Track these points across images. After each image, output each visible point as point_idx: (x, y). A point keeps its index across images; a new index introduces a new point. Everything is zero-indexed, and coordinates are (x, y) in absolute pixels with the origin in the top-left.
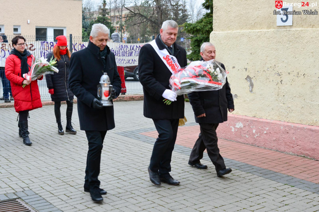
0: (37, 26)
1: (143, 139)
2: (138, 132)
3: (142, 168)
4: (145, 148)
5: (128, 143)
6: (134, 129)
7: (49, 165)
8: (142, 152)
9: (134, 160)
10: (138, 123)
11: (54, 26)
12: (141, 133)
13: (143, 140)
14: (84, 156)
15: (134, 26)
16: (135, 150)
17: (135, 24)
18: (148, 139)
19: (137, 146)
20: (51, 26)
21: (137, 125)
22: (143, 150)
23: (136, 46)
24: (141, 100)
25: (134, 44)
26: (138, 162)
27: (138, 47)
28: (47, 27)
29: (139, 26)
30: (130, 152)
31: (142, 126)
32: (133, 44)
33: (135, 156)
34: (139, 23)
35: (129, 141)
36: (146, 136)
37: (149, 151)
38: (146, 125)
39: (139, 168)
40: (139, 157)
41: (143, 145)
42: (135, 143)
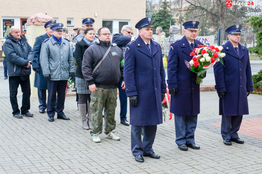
0: (104, 19)
1: (213, 129)
2: (206, 123)
3: (214, 158)
4: (215, 139)
5: (198, 133)
6: (202, 120)
7: (125, 152)
8: (213, 143)
9: (206, 150)
10: (206, 114)
11: (120, 19)
12: (210, 123)
13: (213, 131)
14: (158, 145)
15: (195, 18)
16: (205, 140)
17: (196, 17)
18: (217, 130)
19: (208, 136)
20: (117, 19)
21: (205, 116)
22: (213, 141)
23: (203, 39)
24: (206, 91)
25: (201, 37)
26: (210, 152)
27: (204, 40)
28: (113, 19)
29: (199, 19)
30: (201, 142)
31: (210, 116)
32: (199, 37)
33: (206, 146)
34: (199, 16)
35: (199, 131)
36: (215, 126)
37: (219, 142)
38: (214, 116)
39: (211, 158)
40: (210, 147)
41: (213, 136)
42: (205, 133)
